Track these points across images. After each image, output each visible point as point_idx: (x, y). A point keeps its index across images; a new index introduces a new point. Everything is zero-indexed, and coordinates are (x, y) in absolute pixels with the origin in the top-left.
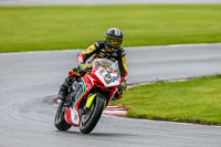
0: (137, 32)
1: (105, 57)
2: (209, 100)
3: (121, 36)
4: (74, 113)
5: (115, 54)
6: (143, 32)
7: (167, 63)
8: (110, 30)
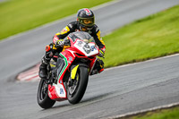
2: (136, 42)
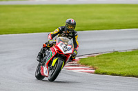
0: (102, 21)
1: (65, 36)
3: (75, 24)
4: (45, 69)
5: (71, 35)
6: (105, 21)
7: (120, 40)
8: (68, 20)
